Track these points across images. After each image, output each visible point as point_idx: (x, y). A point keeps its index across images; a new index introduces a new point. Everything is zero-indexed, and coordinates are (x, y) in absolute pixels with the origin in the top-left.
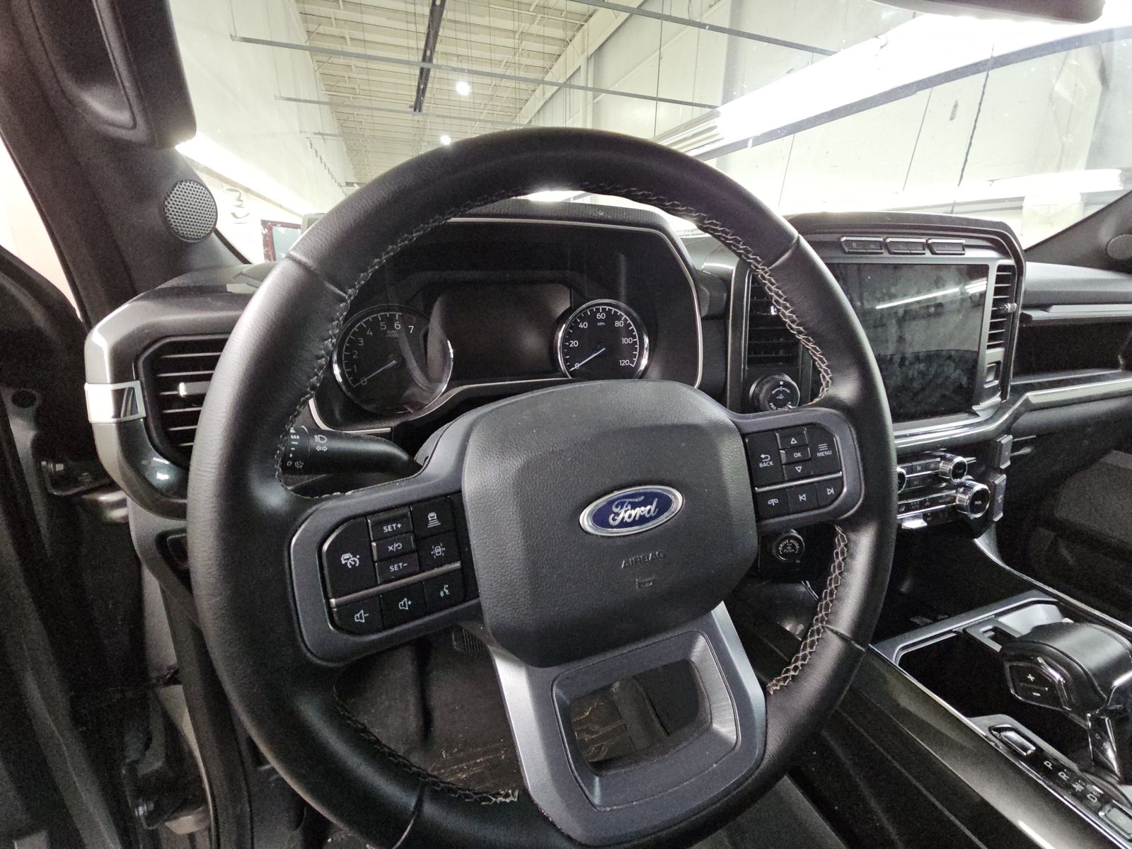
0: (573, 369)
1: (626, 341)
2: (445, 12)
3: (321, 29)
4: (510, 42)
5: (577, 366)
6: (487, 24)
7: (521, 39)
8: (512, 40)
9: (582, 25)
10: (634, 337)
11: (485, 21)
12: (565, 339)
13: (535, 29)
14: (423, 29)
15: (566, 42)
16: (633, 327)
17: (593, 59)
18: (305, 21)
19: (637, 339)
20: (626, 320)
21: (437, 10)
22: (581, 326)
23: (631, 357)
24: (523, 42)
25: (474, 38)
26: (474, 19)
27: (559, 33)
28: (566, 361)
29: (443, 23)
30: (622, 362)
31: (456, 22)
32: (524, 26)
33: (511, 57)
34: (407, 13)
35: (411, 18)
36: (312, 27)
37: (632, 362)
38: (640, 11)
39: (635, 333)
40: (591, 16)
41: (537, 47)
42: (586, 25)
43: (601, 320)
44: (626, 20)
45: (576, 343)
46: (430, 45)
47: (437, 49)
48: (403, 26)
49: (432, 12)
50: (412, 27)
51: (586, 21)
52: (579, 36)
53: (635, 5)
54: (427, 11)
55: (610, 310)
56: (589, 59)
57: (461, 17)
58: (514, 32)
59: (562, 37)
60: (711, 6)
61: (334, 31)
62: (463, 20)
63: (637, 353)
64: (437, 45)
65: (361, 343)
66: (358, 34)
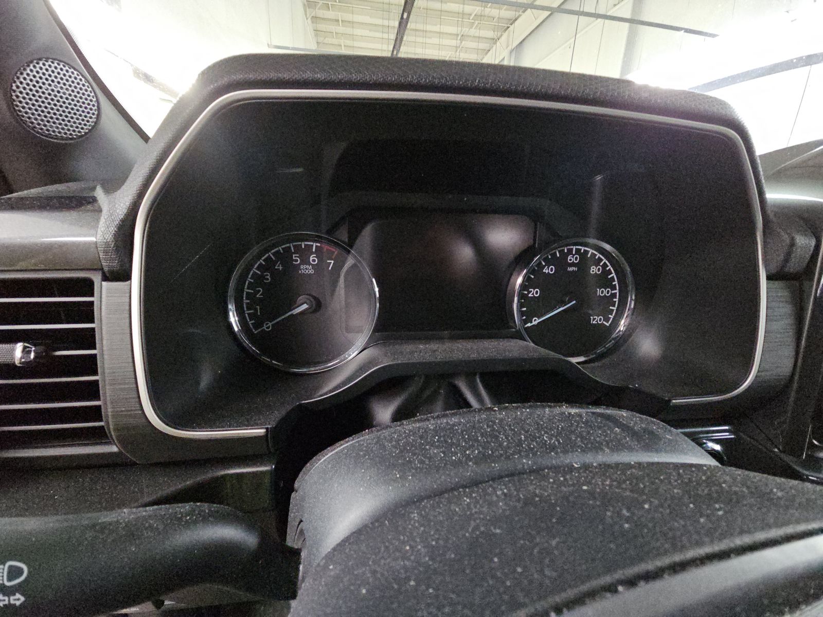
0: (529, 325)
1: (602, 292)
2: (409, 24)
3: (326, 41)
4: (454, 43)
5: (536, 321)
6: (438, 30)
7: (461, 40)
8: (455, 41)
9: (508, 27)
10: (614, 288)
11: (436, 28)
12: (523, 287)
13: (473, 32)
14: (393, 37)
15: (495, 41)
16: (614, 274)
17: (514, 52)
18: (316, 35)
19: (617, 291)
20: (605, 265)
21: (404, 21)
22: (546, 270)
23: (606, 313)
24: (463, 42)
25: (428, 41)
26: (429, 28)
27: (490, 34)
28: (522, 314)
29: (407, 32)
30: (594, 319)
31: (416, 30)
32: (465, 30)
33: (453, 53)
34: (383, 26)
35: (386, 30)
36: (321, 39)
37: (607, 320)
38: (560, 9)
39: (616, 283)
40: (516, 20)
41: (473, 45)
42: (512, 27)
43: (573, 265)
44: (547, 18)
45: (537, 292)
46: (397, 47)
47: (401, 50)
48: (379, 35)
49: (400, 24)
50: (385, 36)
51: (511, 24)
52: (505, 35)
53: (555, 5)
54: (397, 24)
55: (586, 252)
56: (511, 52)
57: (420, 26)
58: (457, 35)
59: (492, 37)
60: (615, 5)
61: (335, 41)
62: (422, 29)
63: (615, 309)
64: (402, 47)
65: (268, 279)
66: (349, 43)
